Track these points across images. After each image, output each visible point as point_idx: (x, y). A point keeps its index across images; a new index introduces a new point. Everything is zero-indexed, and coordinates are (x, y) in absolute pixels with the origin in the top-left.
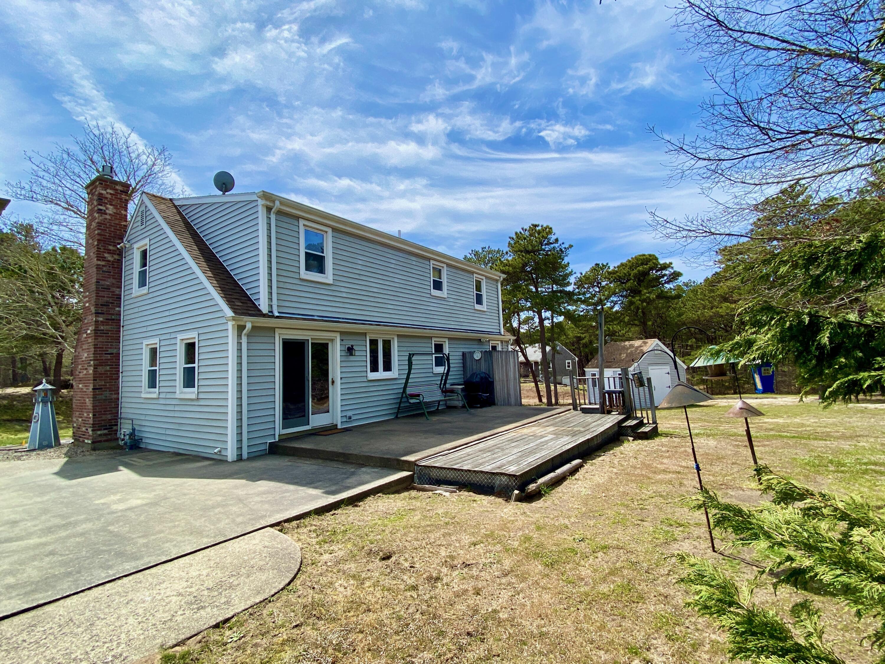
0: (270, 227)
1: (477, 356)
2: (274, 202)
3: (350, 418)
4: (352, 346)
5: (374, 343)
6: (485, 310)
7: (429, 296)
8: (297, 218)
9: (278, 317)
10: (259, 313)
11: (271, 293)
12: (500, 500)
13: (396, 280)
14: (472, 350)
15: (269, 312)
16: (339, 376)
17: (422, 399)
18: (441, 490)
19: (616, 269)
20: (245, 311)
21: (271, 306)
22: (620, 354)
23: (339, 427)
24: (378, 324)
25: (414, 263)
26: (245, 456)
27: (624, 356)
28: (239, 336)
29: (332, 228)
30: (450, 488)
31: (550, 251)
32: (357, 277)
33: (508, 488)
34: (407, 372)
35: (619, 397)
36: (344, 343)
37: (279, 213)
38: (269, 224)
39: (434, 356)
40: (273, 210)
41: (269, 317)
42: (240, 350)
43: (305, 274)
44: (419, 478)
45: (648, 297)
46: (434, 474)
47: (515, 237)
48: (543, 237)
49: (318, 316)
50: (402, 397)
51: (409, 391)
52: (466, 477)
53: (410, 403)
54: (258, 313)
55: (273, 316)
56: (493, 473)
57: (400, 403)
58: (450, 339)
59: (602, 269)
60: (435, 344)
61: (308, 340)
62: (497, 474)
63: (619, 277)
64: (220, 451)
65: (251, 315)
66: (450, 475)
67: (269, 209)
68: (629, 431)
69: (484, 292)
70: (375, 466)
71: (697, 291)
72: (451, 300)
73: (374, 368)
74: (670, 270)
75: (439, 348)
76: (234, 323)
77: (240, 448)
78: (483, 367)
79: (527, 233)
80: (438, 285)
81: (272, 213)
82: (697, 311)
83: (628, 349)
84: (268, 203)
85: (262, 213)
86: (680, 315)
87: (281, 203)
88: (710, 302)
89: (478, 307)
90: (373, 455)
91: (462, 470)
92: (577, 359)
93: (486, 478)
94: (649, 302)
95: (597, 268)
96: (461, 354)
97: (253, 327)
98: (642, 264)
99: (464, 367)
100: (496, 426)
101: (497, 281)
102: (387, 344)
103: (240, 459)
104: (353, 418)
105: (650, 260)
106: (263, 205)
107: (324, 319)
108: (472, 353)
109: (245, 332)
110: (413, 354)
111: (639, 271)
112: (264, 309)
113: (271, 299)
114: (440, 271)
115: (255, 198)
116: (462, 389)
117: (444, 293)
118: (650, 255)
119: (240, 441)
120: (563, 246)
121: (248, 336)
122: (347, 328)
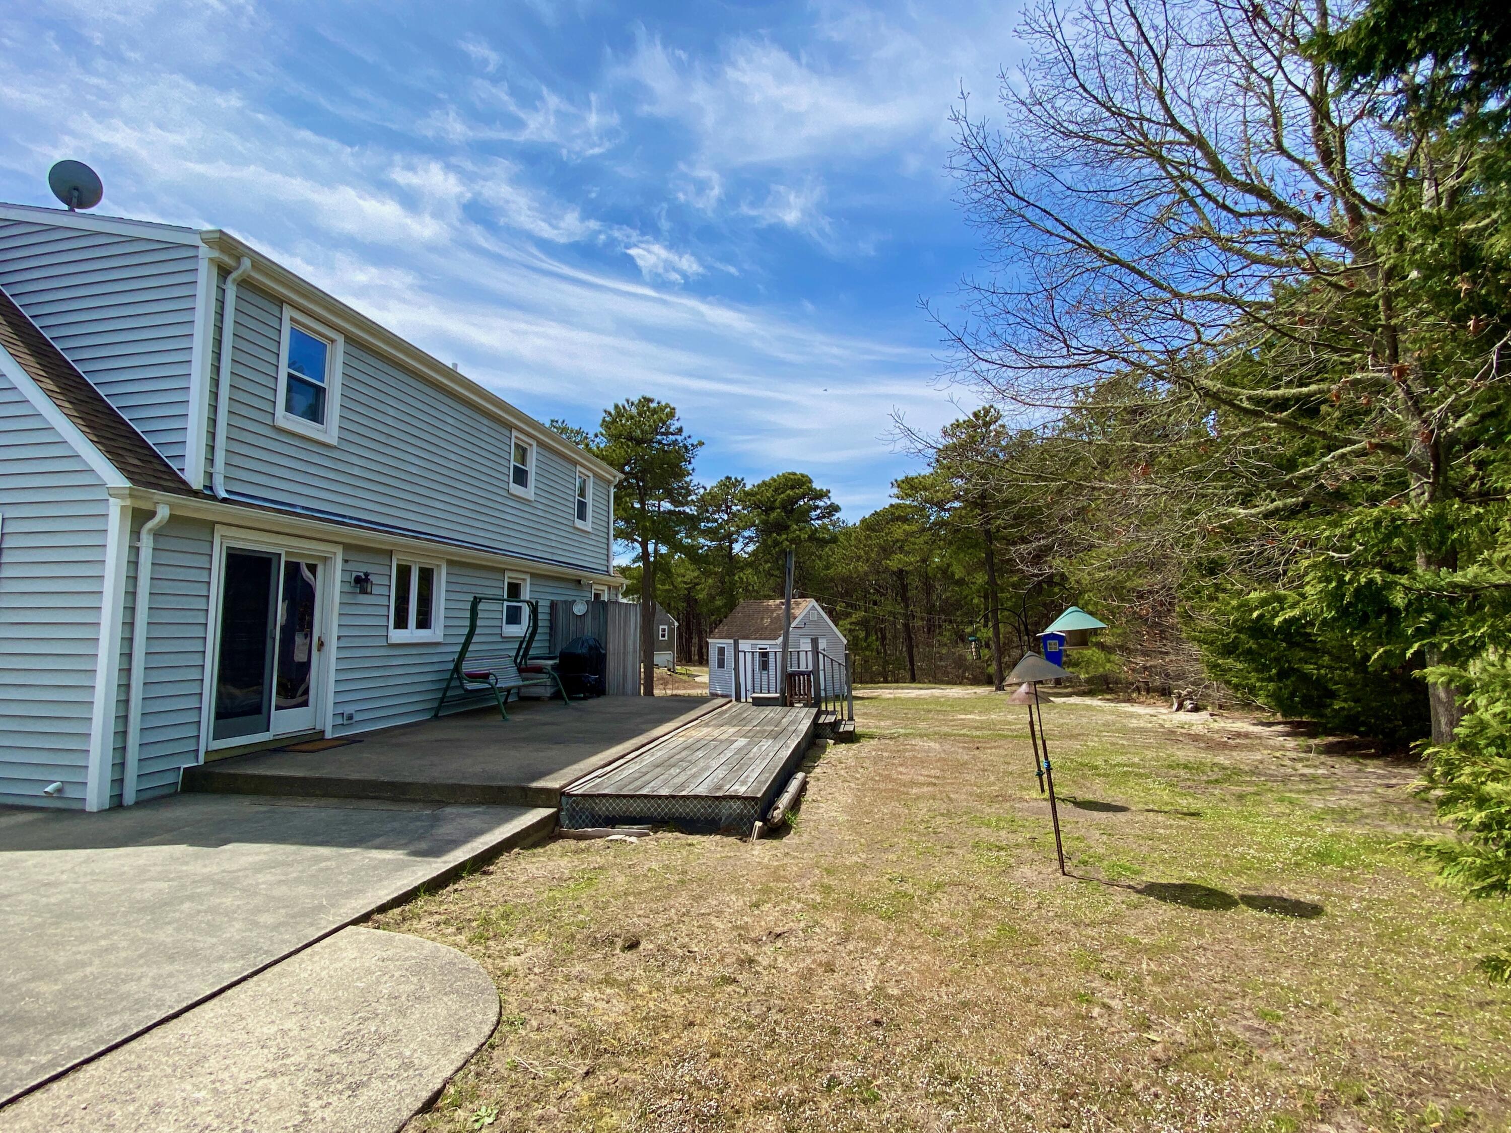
0: (222, 308)
1: (579, 609)
2: (238, 259)
3: (350, 717)
4: (366, 575)
5: (404, 573)
6: (590, 530)
7: (505, 494)
8: (280, 302)
9: (224, 500)
10: (184, 488)
11: (213, 448)
12: (732, 839)
13: (453, 457)
14: (570, 599)
15: (205, 487)
16: (335, 632)
17: (493, 682)
18: (618, 835)
19: (756, 489)
20: (153, 480)
21: (210, 475)
22: (762, 619)
23: (328, 735)
24: (417, 535)
25: (485, 430)
26: (129, 797)
27: (767, 621)
28: (136, 533)
29: (346, 337)
30: (636, 829)
31: (669, 445)
32: (383, 439)
33: (742, 819)
34: (466, 631)
35: (809, 680)
36: (349, 567)
37: (245, 284)
38: (221, 303)
39: (506, 603)
40: (234, 275)
41: (207, 497)
42: (134, 564)
43: (284, 419)
44: (571, 818)
45: (799, 536)
46: (602, 808)
47: (613, 412)
48: (661, 420)
49: (304, 508)
50: (452, 678)
51: (468, 667)
52: (665, 809)
53: (466, 690)
54: (182, 487)
55: (214, 498)
56: (717, 798)
57: (446, 690)
58: (533, 575)
59: (735, 486)
60: (509, 584)
61: (280, 555)
62: (724, 798)
63: (760, 501)
64: (59, 790)
65: (166, 489)
66: (635, 808)
67: (224, 272)
68: (828, 730)
69: (589, 500)
70: (469, 803)
71: (851, 535)
72: (540, 507)
73: (401, 622)
74: (826, 500)
75: (514, 590)
76: (128, 502)
77: (118, 782)
78: (589, 629)
79: (634, 411)
80: (521, 477)
81: (230, 279)
82: (847, 564)
83: (772, 612)
84: (226, 259)
85: (206, 278)
86: (827, 568)
87: (254, 266)
88: (866, 553)
89: (579, 523)
90: (463, 782)
91: (660, 797)
92: (676, 624)
93: (703, 807)
94: (797, 541)
95: (728, 484)
96: (548, 604)
97: (173, 518)
98: (792, 488)
99: (551, 628)
100: (644, 727)
101: (609, 482)
102: (426, 576)
103: (117, 804)
104: (357, 718)
105: (803, 484)
106: (211, 260)
107: (313, 514)
108: (569, 604)
109: (150, 525)
110: (481, 599)
111: (789, 496)
112: (194, 477)
113: (211, 461)
114: (524, 450)
115: (196, 240)
116: (554, 667)
117: (529, 492)
118: (803, 476)
119: (120, 766)
120: (690, 441)
121: (157, 534)
122: (361, 538)
